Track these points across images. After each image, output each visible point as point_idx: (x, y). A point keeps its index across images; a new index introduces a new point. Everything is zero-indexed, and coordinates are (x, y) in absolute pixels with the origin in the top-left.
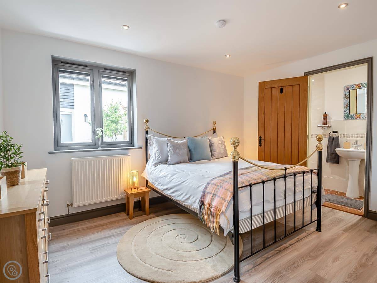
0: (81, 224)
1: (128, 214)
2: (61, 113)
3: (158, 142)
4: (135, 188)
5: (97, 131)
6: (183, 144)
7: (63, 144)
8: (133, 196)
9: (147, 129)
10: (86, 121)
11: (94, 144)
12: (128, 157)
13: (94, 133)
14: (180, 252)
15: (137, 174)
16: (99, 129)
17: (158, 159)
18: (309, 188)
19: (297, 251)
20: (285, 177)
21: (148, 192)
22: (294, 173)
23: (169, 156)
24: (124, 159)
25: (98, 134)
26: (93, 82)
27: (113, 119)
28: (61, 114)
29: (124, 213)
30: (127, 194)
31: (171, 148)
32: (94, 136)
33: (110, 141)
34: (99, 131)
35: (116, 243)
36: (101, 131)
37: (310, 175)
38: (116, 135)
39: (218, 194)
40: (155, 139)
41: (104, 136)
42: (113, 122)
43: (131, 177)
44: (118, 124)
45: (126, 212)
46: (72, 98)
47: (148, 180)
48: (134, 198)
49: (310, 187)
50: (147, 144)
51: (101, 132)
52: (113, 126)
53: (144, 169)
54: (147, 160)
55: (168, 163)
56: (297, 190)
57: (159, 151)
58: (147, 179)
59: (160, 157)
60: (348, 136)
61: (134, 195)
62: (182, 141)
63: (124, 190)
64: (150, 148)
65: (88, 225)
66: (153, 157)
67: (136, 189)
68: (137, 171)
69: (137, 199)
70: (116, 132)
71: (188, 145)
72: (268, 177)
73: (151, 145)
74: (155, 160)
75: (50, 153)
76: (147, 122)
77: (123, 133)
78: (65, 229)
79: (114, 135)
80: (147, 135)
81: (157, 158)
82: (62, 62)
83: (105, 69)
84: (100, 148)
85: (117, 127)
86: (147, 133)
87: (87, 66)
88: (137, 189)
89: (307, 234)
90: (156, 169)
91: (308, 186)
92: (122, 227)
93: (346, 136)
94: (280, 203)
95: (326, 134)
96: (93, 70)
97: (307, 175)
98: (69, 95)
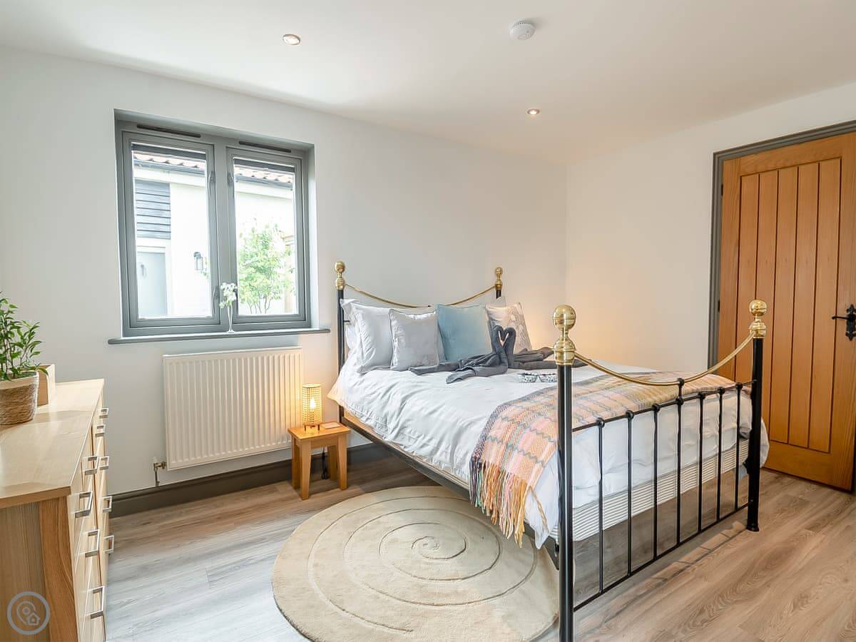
0: (187, 512)
1: (297, 487)
2: (138, 249)
3: (367, 316)
4: (314, 426)
5: (224, 289)
6: (426, 320)
7: (143, 320)
8: (309, 446)
9: (342, 287)
10: (200, 266)
11: (216, 320)
12: (297, 353)
13: (217, 295)
14: (425, 582)
15: (319, 391)
16: (229, 286)
17: (367, 358)
18: (734, 429)
19: (706, 580)
20: (679, 402)
21: (344, 434)
22: (700, 394)
23: (395, 351)
24: (287, 356)
25: (226, 298)
26: (213, 173)
27: (259, 265)
28: (139, 252)
29: (288, 485)
30: (295, 439)
31: (399, 332)
32: (216, 301)
33: (254, 314)
34: (227, 289)
35: (271, 558)
36: (234, 291)
37: (736, 397)
38: (268, 301)
39: (520, 446)
40: (361, 309)
41: (239, 302)
42: (259, 270)
43: (305, 401)
44: (272, 275)
45: (293, 481)
46: (165, 214)
47: (345, 407)
48: (312, 448)
49: (736, 425)
50: (341, 322)
51: (234, 294)
52: (260, 279)
53: (334, 381)
54: (342, 361)
55: (392, 368)
56: (707, 434)
57: (370, 339)
58: (343, 405)
59: (371, 353)
61: (312, 441)
62: (424, 316)
63: (289, 431)
64: (348, 331)
65: (203, 514)
66: (354, 353)
67: (317, 428)
68: (319, 385)
69: (319, 451)
70: (265, 293)
71: (439, 326)
72: (639, 403)
73: (351, 324)
74: (361, 359)
75: (111, 342)
76: (341, 270)
77: (282, 296)
78: (149, 523)
79: (263, 301)
80: (341, 300)
81: (365, 355)
82: (140, 126)
83: (242, 143)
84: (231, 332)
85: (269, 282)
86: (341, 294)
87: (198, 136)
88: (319, 429)
89: (725, 538)
90: (363, 381)
91: (730, 424)
92: (285, 517)
94: (667, 466)
96: (213, 145)
97: (729, 397)
98: (159, 207)
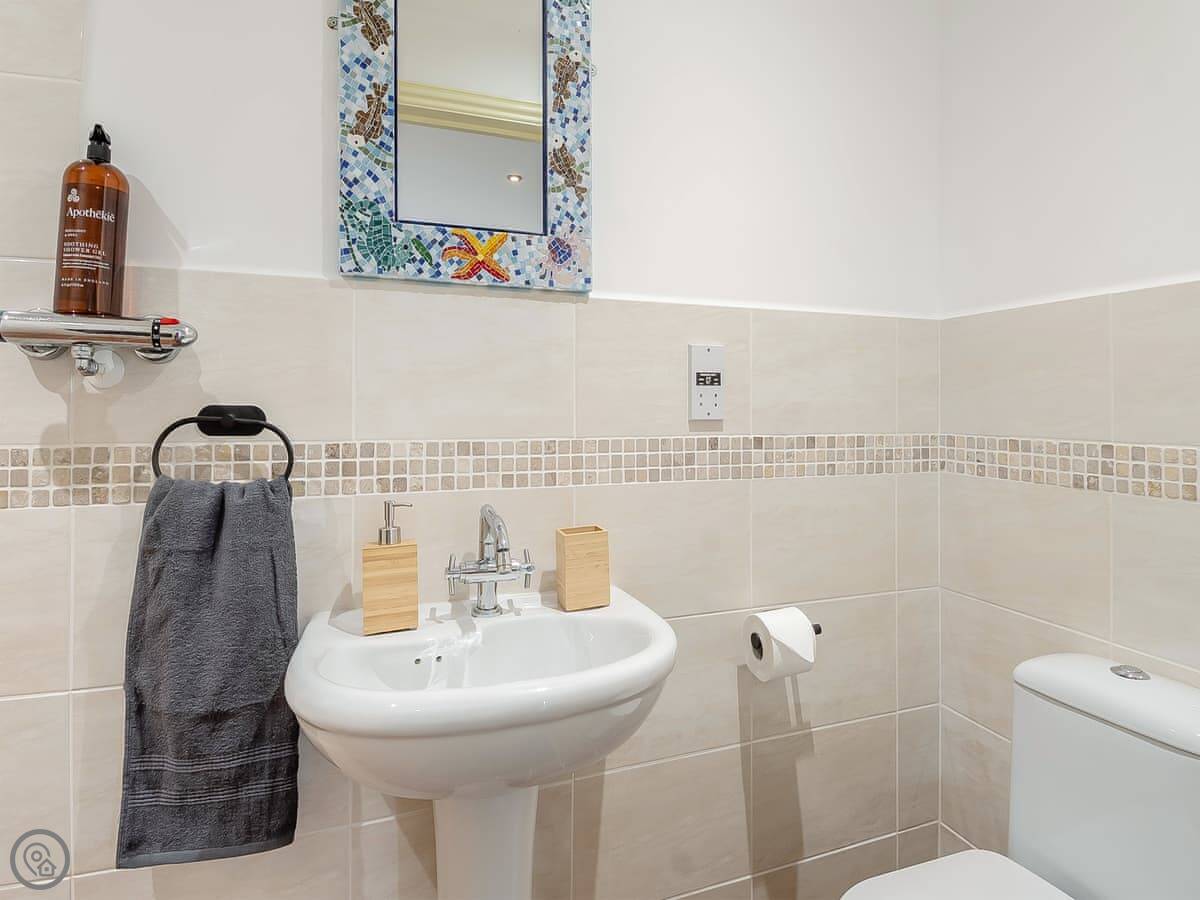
60: (383, 468)
93: (367, 469)
95: (103, 454)
